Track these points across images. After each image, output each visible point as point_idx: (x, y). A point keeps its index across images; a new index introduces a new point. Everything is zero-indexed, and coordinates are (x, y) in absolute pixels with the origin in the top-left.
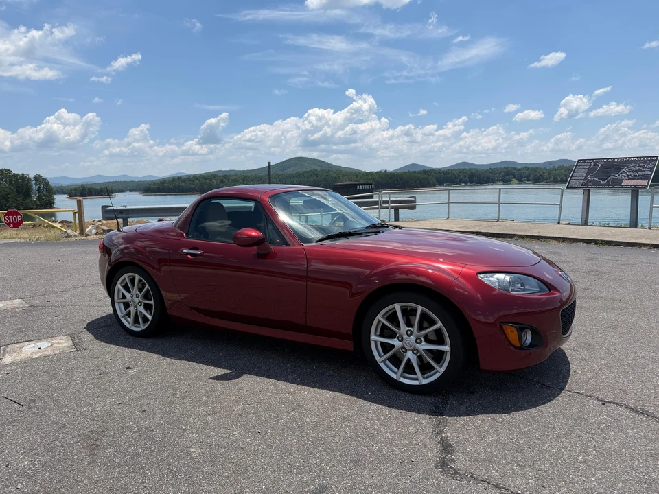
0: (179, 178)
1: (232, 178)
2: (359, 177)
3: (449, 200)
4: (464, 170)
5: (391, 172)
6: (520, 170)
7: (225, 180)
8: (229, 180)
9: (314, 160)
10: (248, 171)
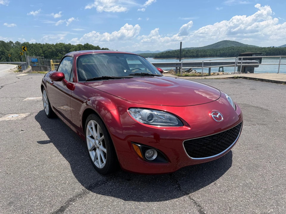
0: (169, 52)
1: (192, 51)
2: (257, 50)
3: (280, 62)
5: (276, 48)
7: (188, 52)
8: (190, 52)
9: (233, 41)
10: (199, 47)
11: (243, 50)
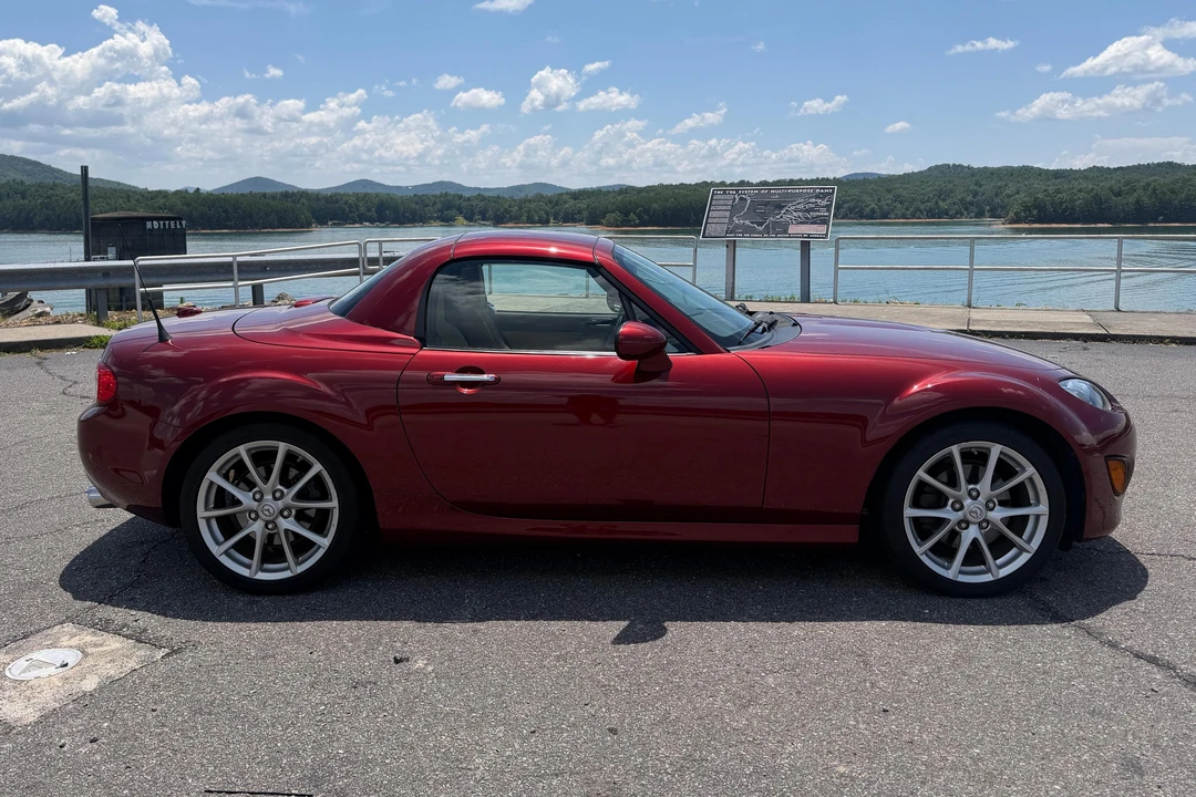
2: (133, 203)
4: (366, 195)
5: (210, 194)
6: (469, 199)
9: (13, 158)
11: (74, 201)
